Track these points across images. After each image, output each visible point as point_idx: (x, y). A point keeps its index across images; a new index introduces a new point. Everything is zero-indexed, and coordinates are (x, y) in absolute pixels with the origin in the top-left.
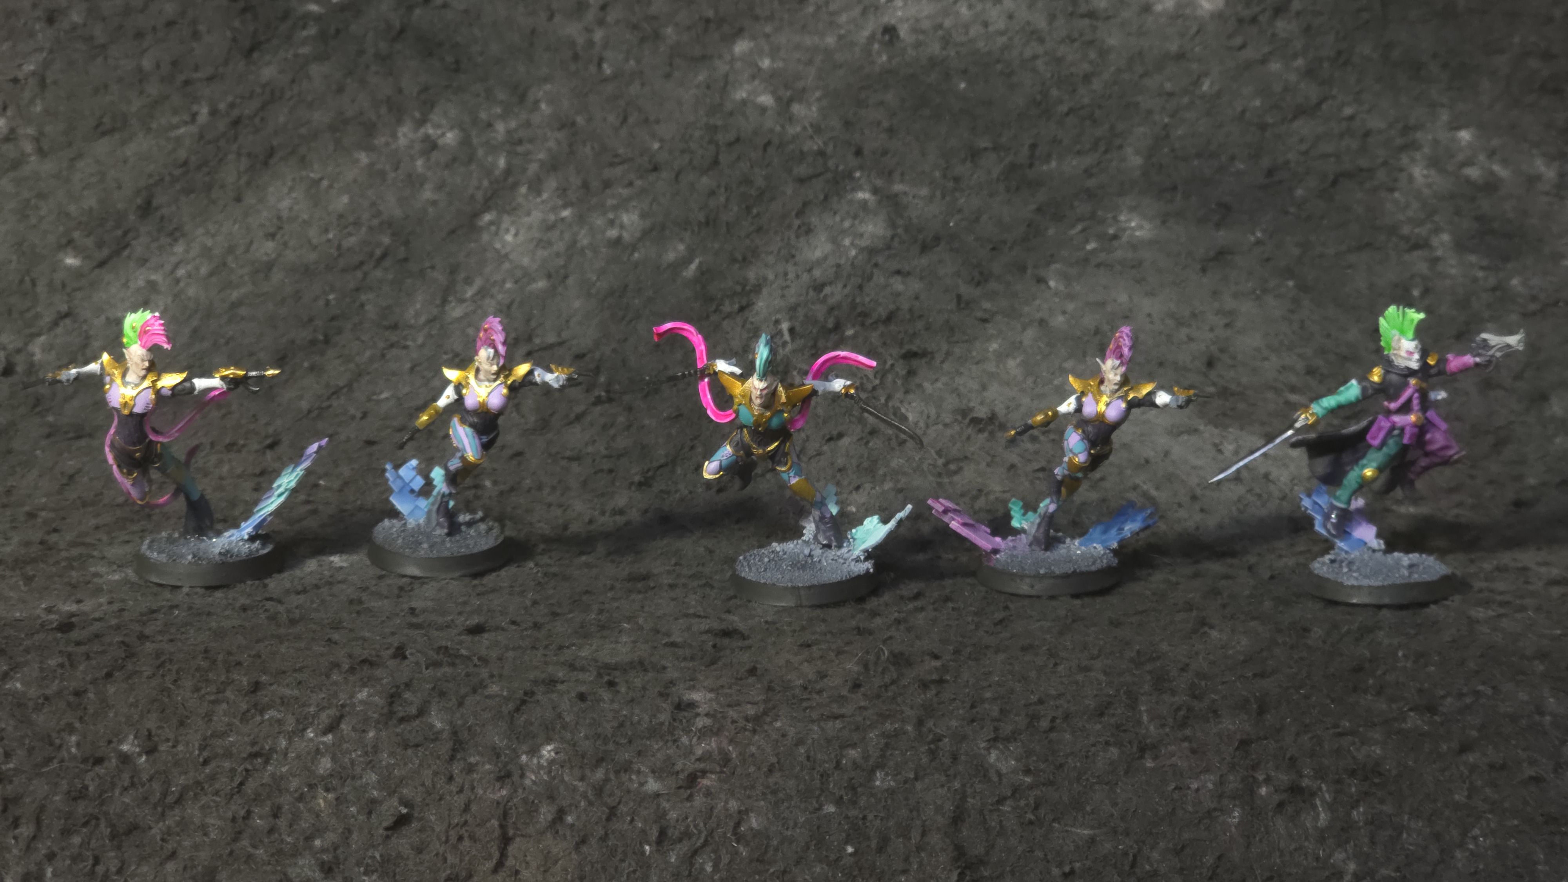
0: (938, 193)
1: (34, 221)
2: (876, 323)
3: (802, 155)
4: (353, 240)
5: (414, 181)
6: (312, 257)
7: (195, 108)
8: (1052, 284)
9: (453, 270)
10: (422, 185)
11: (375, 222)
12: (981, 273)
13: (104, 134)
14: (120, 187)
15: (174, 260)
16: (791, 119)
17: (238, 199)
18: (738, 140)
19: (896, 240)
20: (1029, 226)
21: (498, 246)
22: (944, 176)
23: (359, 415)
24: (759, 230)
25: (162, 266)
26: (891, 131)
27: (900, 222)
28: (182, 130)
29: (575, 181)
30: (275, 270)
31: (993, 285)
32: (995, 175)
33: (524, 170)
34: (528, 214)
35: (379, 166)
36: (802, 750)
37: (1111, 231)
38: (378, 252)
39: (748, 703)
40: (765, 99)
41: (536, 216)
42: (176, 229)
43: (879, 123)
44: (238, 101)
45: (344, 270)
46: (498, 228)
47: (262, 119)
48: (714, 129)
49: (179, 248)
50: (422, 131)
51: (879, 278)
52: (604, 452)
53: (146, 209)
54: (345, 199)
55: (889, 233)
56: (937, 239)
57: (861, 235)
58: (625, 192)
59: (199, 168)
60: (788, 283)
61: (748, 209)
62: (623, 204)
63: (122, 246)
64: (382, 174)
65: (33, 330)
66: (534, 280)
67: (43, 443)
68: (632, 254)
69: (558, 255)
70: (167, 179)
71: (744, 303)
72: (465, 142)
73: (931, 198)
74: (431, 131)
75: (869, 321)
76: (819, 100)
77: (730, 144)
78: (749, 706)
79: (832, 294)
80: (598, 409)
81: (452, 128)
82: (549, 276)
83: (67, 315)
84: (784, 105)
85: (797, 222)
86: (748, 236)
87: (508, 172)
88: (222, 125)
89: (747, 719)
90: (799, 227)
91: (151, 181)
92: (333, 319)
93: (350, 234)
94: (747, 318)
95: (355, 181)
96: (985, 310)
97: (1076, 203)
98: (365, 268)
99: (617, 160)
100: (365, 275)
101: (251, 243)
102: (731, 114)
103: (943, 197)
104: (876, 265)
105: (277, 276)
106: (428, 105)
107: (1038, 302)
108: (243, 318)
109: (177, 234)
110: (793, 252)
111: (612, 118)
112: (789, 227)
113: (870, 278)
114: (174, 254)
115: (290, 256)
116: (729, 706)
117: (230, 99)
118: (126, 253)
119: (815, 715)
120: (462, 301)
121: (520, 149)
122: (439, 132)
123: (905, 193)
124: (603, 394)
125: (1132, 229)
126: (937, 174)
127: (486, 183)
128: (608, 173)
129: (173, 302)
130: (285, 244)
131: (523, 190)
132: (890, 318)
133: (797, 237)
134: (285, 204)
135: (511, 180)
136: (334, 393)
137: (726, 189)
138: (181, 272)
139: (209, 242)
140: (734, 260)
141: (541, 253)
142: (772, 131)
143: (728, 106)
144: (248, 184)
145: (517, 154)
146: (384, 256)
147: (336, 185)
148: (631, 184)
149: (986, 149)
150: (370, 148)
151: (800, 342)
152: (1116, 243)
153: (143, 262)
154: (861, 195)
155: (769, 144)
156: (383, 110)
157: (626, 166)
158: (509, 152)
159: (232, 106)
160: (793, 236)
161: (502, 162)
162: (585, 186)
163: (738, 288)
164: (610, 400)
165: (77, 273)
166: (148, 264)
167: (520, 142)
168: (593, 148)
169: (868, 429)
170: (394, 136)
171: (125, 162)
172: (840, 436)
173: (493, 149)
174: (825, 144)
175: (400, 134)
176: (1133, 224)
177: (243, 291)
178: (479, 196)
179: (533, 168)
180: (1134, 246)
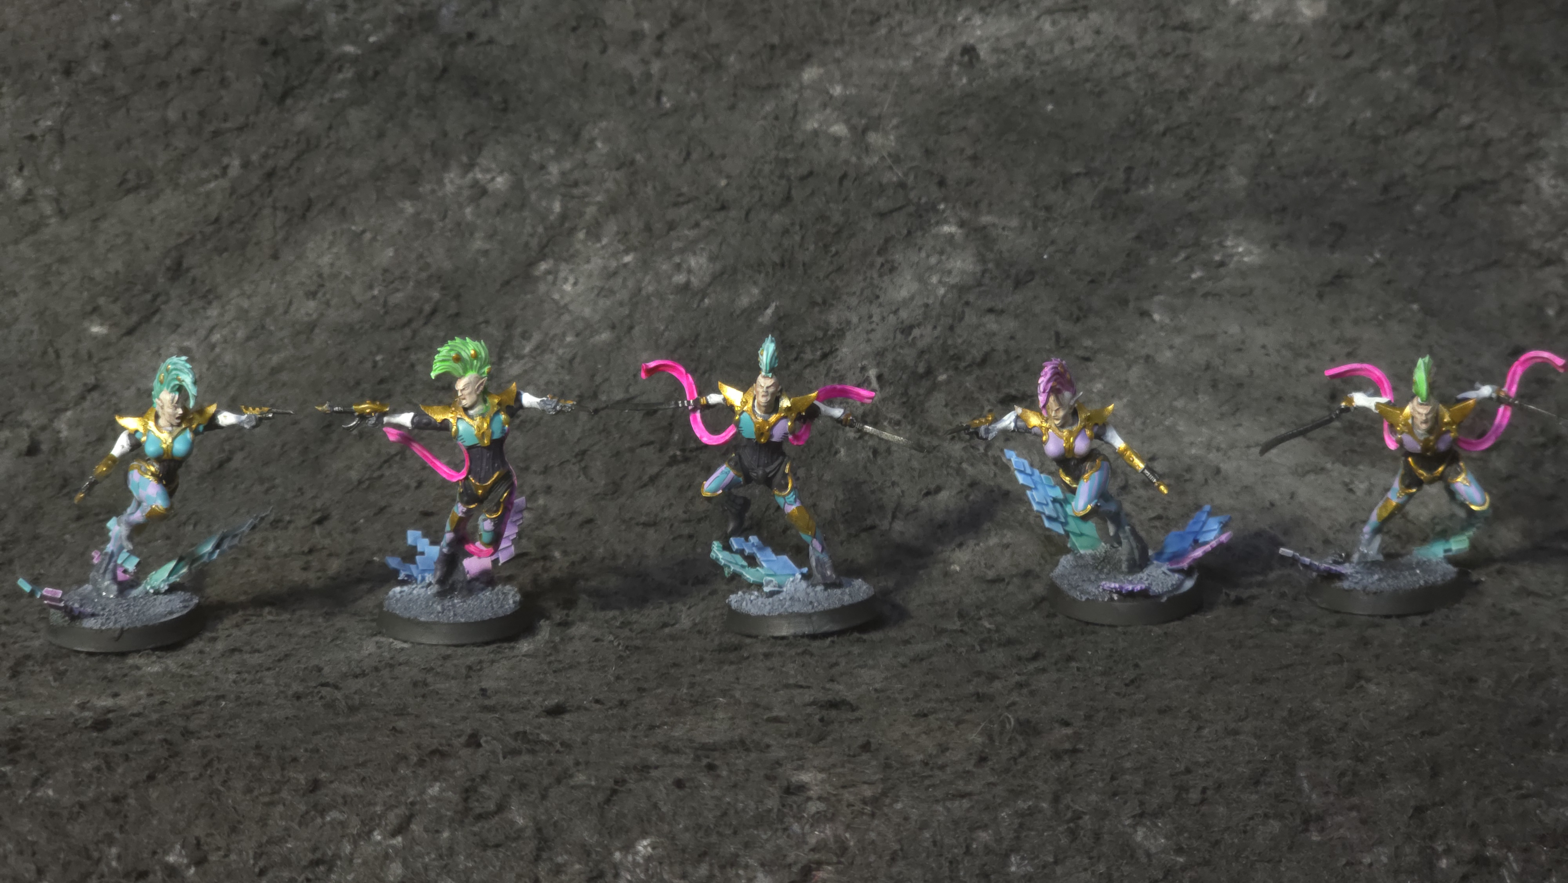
0: (1030, 224)
1: (55, 288)
2: (970, 366)
3: (882, 188)
4: (398, 297)
5: (464, 231)
6: (357, 315)
7: (225, 160)
8: (1157, 317)
9: (509, 325)
10: (472, 234)
11: (424, 275)
12: (1080, 309)
13: (128, 192)
14: (147, 248)
15: (208, 324)
16: (867, 149)
17: (275, 257)
18: (811, 174)
19: (987, 275)
20: (1128, 255)
21: (556, 296)
22: (1035, 206)
23: (414, 484)
24: (839, 269)
25: (195, 331)
26: (974, 158)
27: (990, 256)
28: (212, 185)
29: (637, 224)
30: (317, 331)
31: (1092, 321)
32: (1089, 201)
33: (581, 214)
34: (588, 261)
35: (425, 216)
36: (927, 835)
37: (1217, 258)
38: (427, 308)
39: (865, 783)
40: (839, 129)
41: (596, 263)
42: (209, 291)
43: (962, 151)
44: (272, 151)
45: (391, 329)
46: (556, 278)
47: (299, 170)
48: (786, 162)
49: (213, 312)
50: (470, 175)
51: (971, 318)
52: (684, 516)
53: (177, 271)
54: (390, 252)
55: (979, 268)
56: (1031, 273)
57: (950, 272)
58: (691, 234)
59: (232, 224)
60: (874, 326)
61: (826, 247)
62: (690, 247)
63: (151, 313)
64: (429, 224)
65: (59, 405)
66: (595, 332)
67: (73, 526)
68: (702, 300)
69: (621, 304)
70: (198, 237)
71: (827, 349)
72: (517, 185)
73: (1022, 229)
74: (479, 176)
75: (963, 365)
76: (897, 127)
77: (803, 178)
78: (866, 786)
79: (922, 336)
80: (674, 470)
81: (501, 172)
82: (613, 327)
83: (94, 388)
84: (859, 135)
85: (880, 260)
86: (827, 276)
87: (564, 217)
88: (255, 179)
89: (864, 802)
90: (882, 265)
91: (181, 240)
92: (382, 381)
93: (397, 290)
94: (831, 366)
95: (400, 232)
96: (1086, 348)
97: (1178, 229)
98: (414, 325)
99: (681, 199)
100: (415, 333)
101: (290, 303)
102: (802, 145)
103: (1035, 228)
104: (967, 303)
105: (320, 337)
106: (476, 149)
107: (1142, 337)
108: (284, 385)
109: (211, 297)
110: (877, 292)
111: (674, 155)
112: (872, 265)
113: (961, 318)
114: (207, 318)
115: (332, 315)
116: (844, 787)
117: (263, 149)
118: (156, 319)
119: (939, 794)
120: (519, 357)
121: (576, 192)
122: (489, 177)
123: (994, 225)
124: (678, 453)
125: (1242, 255)
126: (1027, 203)
127: (540, 229)
128: (672, 214)
129: (208, 369)
130: (328, 304)
131: (581, 235)
132: (984, 361)
133: (881, 276)
134: (327, 259)
135: (567, 225)
136: (386, 462)
137: (801, 227)
138: (216, 337)
139: (246, 304)
140: (814, 304)
141: (604, 303)
142: (847, 162)
143: (799, 138)
144: (285, 240)
145: (573, 197)
146: (434, 312)
147: (379, 238)
148: (697, 225)
149: (1078, 175)
150: (415, 197)
151: (889, 390)
152: (1222, 271)
153: (175, 327)
154: (946, 229)
155: (844, 177)
156: (428, 156)
157: (691, 206)
158: (564, 196)
159: (265, 156)
160: (875, 276)
161: (557, 207)
162: (648, 228)
163: (820, 334)
164: (686, 460)
165: (105, 343)
166: (180, 330)
167: (576, 184)
168: (654, 188)
169: (967, 481)
170: (440, 182)
171: (152, 220)
172: (938, 490)
173: (548, 192)
174: (906, 175)
175: (446, 181)
176: (1240, 249)
177: (282, 355)
178: (534, 243)
179: (591, 211)
180: (1243, 273)
